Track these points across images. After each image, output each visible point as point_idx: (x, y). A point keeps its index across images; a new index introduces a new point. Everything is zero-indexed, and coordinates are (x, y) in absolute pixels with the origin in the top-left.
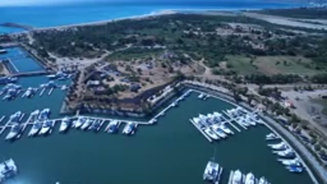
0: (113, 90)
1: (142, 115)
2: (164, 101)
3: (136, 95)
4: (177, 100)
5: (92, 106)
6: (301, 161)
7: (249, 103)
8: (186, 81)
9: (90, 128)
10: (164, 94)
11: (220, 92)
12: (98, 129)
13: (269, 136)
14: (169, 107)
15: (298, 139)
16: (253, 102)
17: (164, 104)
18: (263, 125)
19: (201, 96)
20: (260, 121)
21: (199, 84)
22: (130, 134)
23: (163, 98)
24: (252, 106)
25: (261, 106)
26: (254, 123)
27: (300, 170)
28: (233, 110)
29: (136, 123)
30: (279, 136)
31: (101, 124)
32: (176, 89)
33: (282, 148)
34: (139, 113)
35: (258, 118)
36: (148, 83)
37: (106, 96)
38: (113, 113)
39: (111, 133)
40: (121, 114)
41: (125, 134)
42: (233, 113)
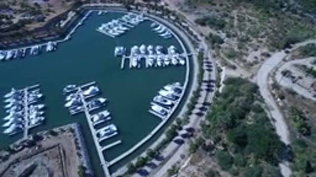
0: (19, 25)
1: (57, 36)
2: (71, 23)
3: (44, 24)
4: (82, 20)
5: (5, 42)
6: (171, 32)
7: (137, 9)
8: (85, 5)
9: (15, 56)
10: (69, 18)
11: (115, 7)
12: (23, 55)
13: (153, 25)
14: (77, 26)
15: (169, 22)
16: (139, 8)
17: (72, 24)
18: (148, 20)
19: (100, 13)
20: (146, 18)
21: (96, 5)
22: (53, 50)
23: (69, 21)
24: (139, 10)
25: (145, 9)
26: (142, 20)
27: (170, 36)
28: (126, 16)
29: (55, 43)
30: (158, 23)
31: (24, 52)
32: (78, 13)
33: (161, 28)
34: (53, 36)
35: (144, 16)
36: (51, 13)
37: (15, 31)
38: (30, 42)
39: (36, 55)
40: (38, 41)
41: (49, 51)
42: (126, 18)
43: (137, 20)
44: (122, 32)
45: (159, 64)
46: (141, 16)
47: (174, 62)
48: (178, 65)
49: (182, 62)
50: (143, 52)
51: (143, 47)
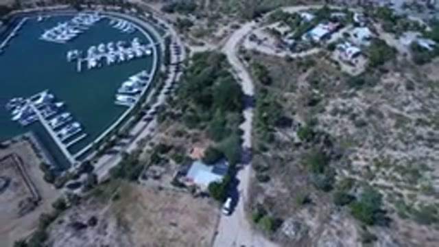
4: (15, 30)
6: (135, 26)
7: (89, 7)
8: (14, 12)
11: (59, 9)
13: (112, 22)
14: (9, 37)
15: (131, 15)
16: (93, 6)
18: (105, 18)
19: (40, 19)
20: (103, 16)
21: (32, 10)
24: (94, 9)
25: (100, 6)
26: (98, 20)
27: (134, 30)
28: (77, 18)
30: (118, 19)
33: (121, 24)
35: (100, 14)
42: (78, 20)
43: (91, 20)
44: (74, 35)
45: (122, 58)
46: (96, 15)
47: (139, 54)
48: (144, 56)
49: (148, 52)
50: (101, 51)
51: (101, 46)
